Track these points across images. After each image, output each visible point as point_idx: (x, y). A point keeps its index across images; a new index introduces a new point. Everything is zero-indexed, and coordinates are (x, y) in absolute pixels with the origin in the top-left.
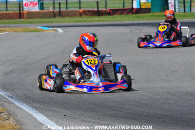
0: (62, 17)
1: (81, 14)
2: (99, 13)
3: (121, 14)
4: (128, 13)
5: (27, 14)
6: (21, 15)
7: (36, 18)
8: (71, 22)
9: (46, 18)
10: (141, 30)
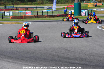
0: (38, 18)
1: (46, 17)
2: (53, 16)
3: (63, 17)
4: (66, 16)
5: (24, 16)
6: (21, 17)
7: (27, 18)
8: (39, 20)
9: (32, 18)
10: (62, 23)
